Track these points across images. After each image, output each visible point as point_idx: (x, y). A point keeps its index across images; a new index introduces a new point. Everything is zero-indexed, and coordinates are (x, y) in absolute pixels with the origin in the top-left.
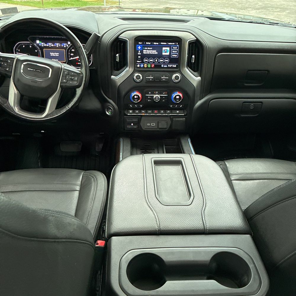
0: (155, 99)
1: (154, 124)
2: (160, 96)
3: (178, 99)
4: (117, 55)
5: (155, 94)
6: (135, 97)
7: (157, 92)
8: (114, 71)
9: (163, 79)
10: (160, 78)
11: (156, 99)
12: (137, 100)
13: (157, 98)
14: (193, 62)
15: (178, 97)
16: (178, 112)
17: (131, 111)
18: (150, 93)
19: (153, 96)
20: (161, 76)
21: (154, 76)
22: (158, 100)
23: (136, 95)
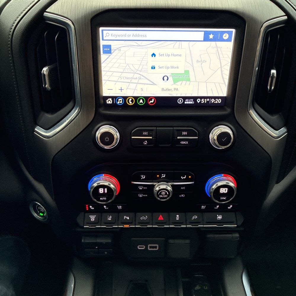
0: (158, 196)
1: (156, 247)
2: (173, 186)
3: (223, 195)
4: (45, 70)
5: (159, 180)
6: (101, 191)
7: (164, 176)
8: (42, 112)
9: (183, 143)
10: (174, 137)
11: (161, 196)
12: (105, 199)
13: (163, 193)
14: (273, 88)
15: (223, 191)
16: (220, 217)
17: (93, 218)
18: (143, 177)
19: (153, 186)
20: (176, 133)
21: (154, 133)
22: (166, 198)
23: (104, 187)
